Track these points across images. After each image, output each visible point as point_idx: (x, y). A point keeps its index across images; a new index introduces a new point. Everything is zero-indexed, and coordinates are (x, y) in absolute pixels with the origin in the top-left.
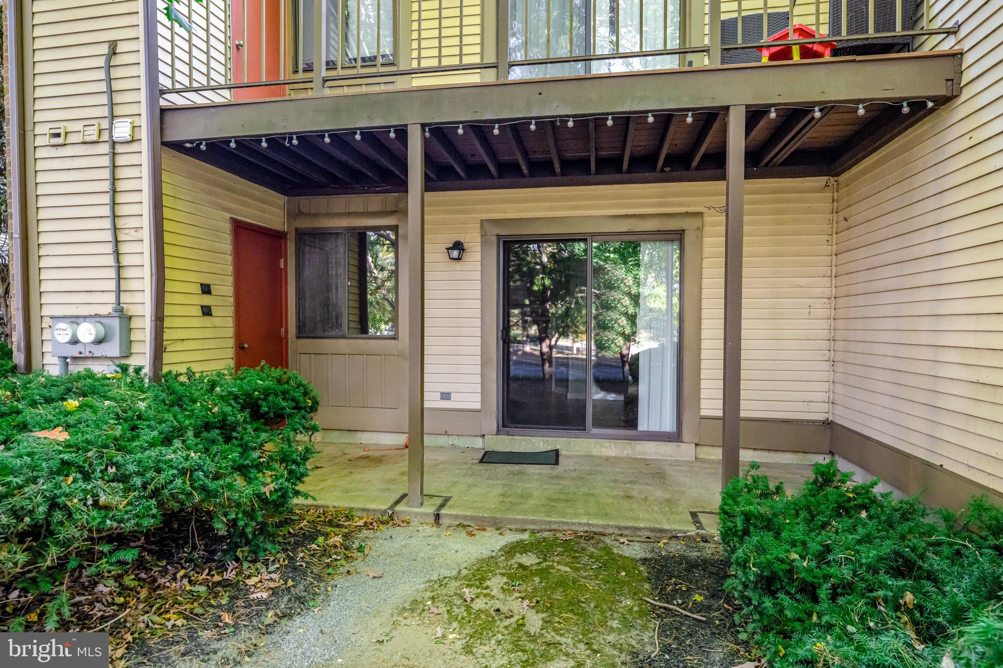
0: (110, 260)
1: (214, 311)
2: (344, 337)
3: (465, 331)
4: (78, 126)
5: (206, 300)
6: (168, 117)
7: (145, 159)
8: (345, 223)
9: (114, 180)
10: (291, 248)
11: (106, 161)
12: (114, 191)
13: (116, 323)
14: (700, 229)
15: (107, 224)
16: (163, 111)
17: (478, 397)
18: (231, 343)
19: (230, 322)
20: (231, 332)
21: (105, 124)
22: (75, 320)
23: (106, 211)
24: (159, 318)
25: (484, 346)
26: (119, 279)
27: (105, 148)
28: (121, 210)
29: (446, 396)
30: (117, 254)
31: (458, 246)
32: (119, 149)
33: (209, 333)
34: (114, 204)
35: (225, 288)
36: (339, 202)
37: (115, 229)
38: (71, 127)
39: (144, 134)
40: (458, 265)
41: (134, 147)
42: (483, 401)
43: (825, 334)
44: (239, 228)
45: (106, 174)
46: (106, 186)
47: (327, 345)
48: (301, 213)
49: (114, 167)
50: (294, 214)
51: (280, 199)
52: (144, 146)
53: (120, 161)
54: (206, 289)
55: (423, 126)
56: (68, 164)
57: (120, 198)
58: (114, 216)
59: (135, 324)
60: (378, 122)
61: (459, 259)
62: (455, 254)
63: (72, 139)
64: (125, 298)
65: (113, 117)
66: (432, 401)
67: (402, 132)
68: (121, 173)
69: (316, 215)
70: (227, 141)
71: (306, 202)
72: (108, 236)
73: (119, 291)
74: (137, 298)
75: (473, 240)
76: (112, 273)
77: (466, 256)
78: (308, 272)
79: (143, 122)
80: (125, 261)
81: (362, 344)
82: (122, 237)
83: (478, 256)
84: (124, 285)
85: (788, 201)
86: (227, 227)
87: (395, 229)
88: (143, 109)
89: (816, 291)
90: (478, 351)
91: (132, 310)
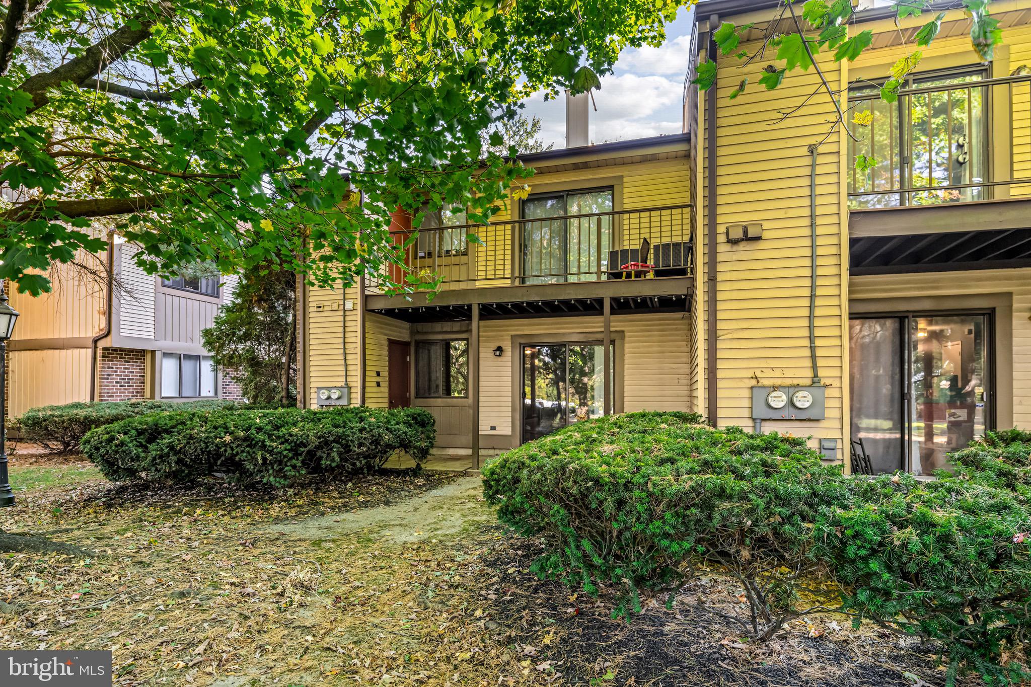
0: (342, 362)
1: (381, 385)
2: (440, 397)
3: (503, 393)
4: (329, 303)
5: (378, 379)
6: (369, 299)
7: (359, 318)
8: (440, 337)
9: (345, 327)
10: (412, 350)
11: (341, 319)
12: (345, 332)
13: (346, 390)
14: (623, 339)
15: (341, 346)
16: (367, 296)
17: (510, 429)
18: (387, 400)
19: (386, 390)
20: (387, 395)
21: (341, 302)
22: (329, 389)
23: (341, 340)
24: (364, 388)
25: (513, 401)
26: (346, 370)
27: (341, 313)
28: (347, 340)
29: (493, 428)
30: (345, 359)
31: (500, 349)
32: (347, 313)
33: (379, 395)
34: (344, 337)
35: (385, 373)
36: (438, 326)
37: (345, 349)
38: (326, 303)
39: (359, 307)
40: (500, 359)
41: (354, 313)
42: (513, 430)
43: (686, 393)
44: (391, 342)
45: (341, 324)
46: (341, 329)
47: (432, 401)
48: (418, 332)
49: (345, 321)
50: (413, 333)
51: (407, 325)
52: (359, 312)
53: (348, 318)
54: (378, 374)
55: (479, 304)
56: (323, 320)
57: (347, 335)
58: (345, 343)
59: (353, 390)
60: (460, 303)
61: (500, 356)
62: (498, 353)
63: (326, 308)
64: (349, 379)
65: (345, 299)
66: (484, 430)
67: (470, 306)
68: (348, 324)
69: (426, 333)
70: (394, 309)
71: (420, 326)
72: (342, 351)
73: (346, 376)
74: (354, 379)
75: (507, 346)
76: (343, 368)
77: (504, 354)
78: (421, 364)
79: (359, 301)
80: (349, 362)
81: (449, 400)
82: (347, 352)
83: (509, 354)
84: (349, 373)
85: (668, 325)
86: (386, 343)
87: (467, 339)
88: (359, 296)
89: (681, 371)
90: (510, 404)
91: (351, 384)
